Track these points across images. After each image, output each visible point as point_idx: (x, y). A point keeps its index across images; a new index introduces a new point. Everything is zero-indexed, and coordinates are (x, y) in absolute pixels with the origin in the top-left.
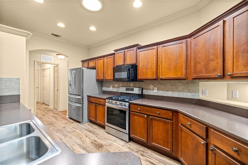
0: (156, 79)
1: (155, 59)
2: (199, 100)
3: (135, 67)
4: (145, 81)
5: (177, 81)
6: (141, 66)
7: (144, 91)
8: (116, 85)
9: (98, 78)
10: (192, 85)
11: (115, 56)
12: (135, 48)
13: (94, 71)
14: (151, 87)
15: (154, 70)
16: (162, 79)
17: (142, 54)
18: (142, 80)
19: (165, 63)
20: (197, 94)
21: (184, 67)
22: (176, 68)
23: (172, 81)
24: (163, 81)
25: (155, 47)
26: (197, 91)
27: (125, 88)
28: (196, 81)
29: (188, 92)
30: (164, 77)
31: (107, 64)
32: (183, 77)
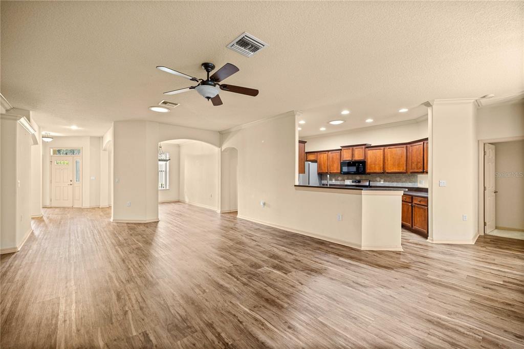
0: (383, 173)
1: (382, 157)
2: (418, 188)
3: (363, 163)
4: (371, 175)
5: (401, 174)
6: (369, 161)
7: (371, 183)
8: (340, 178)
9: (320, 171)
10: (412, 177)
11: (342, 152)
12: (364, 147)
13: (315, 165)
14: (378, 179)
15: (382, 165)
16: (388, 173)
17: (370, 153)
18: (369, 174)
19: (390, 160)
20: (416, 184)
21: (405, 165)
22: (399, 165)
23: (397, 174)
24: (389, 175)
25: (383, 148)
26: (416, 182)
27: (351, 181)
28: (416, 174)
29: (409, 182)
30: (390, 171)
31: (333, 158)
32: (404, 171)
